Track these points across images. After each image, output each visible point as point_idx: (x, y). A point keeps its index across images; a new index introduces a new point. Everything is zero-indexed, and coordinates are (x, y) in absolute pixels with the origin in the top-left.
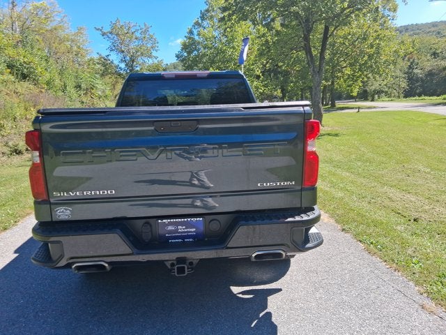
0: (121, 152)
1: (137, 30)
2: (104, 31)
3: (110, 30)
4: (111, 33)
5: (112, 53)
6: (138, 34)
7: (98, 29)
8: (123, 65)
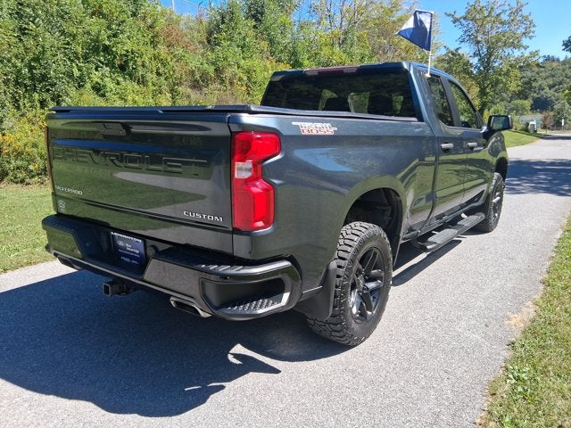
0: (81, 152)
1: (504, 11)
2: (457, 16)
3: (464, 14)
4: (465, 18)
5: (462, 45)
6: (504, 17)
7: (449, 15)
8: (475, 61)
